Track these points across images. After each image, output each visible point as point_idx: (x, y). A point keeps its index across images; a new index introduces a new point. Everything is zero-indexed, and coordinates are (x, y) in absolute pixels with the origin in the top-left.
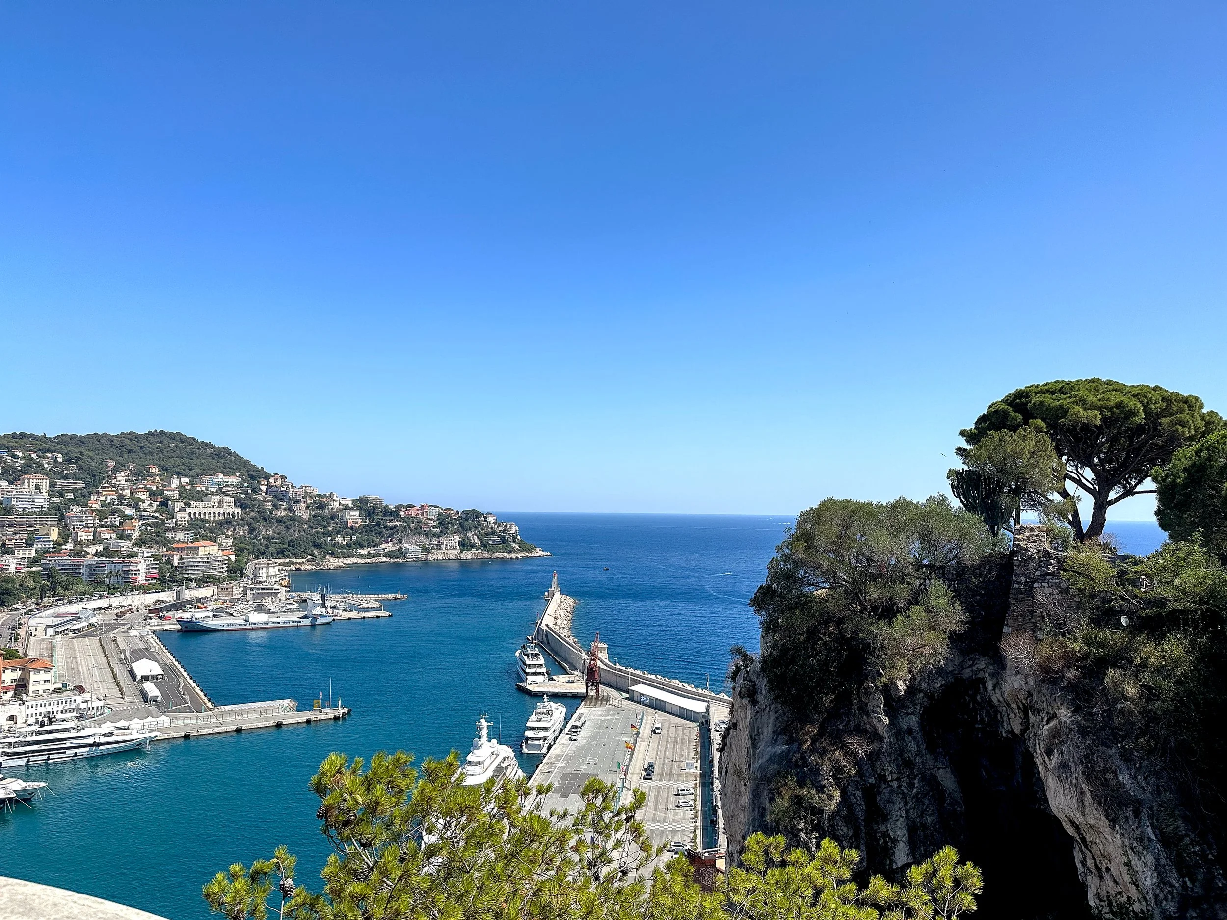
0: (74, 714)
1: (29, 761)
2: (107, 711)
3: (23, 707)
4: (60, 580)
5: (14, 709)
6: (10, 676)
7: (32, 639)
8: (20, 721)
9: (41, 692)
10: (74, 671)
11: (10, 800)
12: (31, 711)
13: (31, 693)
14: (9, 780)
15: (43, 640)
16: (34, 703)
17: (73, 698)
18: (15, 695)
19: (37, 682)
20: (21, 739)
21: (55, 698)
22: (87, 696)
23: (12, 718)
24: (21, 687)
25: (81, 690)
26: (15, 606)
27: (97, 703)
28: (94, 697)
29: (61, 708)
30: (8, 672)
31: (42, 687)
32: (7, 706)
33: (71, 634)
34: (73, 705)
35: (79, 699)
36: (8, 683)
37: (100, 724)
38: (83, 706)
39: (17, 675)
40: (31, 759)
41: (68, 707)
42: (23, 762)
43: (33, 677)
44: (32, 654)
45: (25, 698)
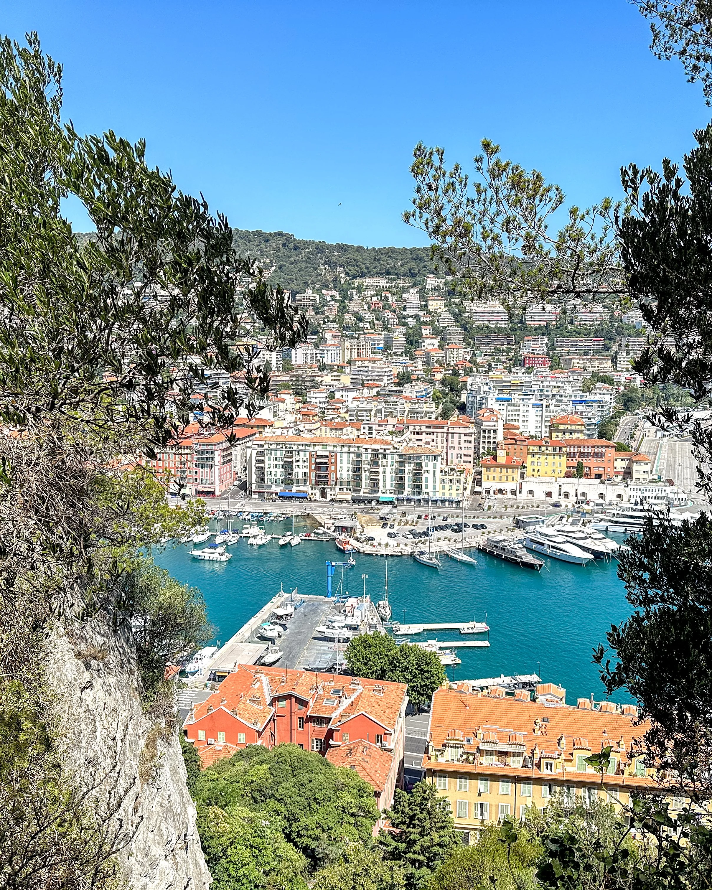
0: (664, 501)
1: (626, 530)
2: (689, 502)
3: (627, 489)
4: (672, 392)
5: (621, 489)
6: (620, 465)
7: (646, 438)
8: (625, 498)
9: (641, 480)
10: (671, 467)
11: (608, 554)
12: (632, 493)
13: (634, 480)
14: (608, 540)
15: (653, 440)
16: (635, 487)
17: (664, 488)
18: (624, 479)
19: (638, 472)
20: (621, 512)
21: (651, 486)
22: (675, 489)
23: (619, 496)
24: (628, 474)
25: (671, 483)
26: (637, 411)
27: (681, 496)
28: (680, 491)
29: (654, 494)
30: (619, 460)
31: (642, 476)
32: (616, 487)
33: (675, 438)
34: (664, 494)
35: (669, 489)
36: (619, 469)
37: (682, 511)
38: (671, 496)
39: (625, 464)
40: (628, 528)
41: (659, 495)
42: (622, 529)
43: (636, 467)
44: (642, 449)
45: (629, 482)
